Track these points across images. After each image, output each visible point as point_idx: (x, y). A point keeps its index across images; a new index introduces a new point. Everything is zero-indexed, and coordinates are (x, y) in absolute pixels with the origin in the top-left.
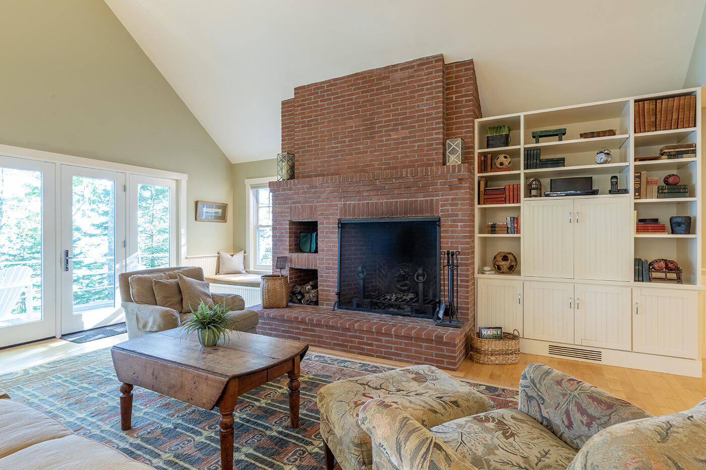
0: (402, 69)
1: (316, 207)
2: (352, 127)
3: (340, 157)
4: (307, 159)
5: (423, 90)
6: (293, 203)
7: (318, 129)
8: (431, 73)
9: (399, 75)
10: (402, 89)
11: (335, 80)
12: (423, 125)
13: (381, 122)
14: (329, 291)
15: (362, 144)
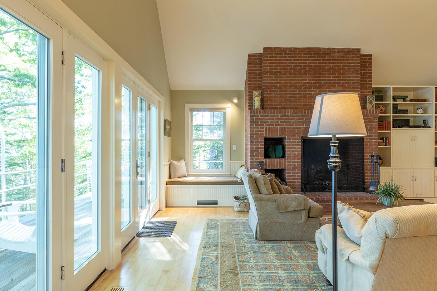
0: (338, 52)
1: (285, 128)
2: (306, 80)
3: (298, 98)
4: (273, 97)
5: (350, 66)
6: (268, 125)
7: (282, 77)
8: (354, 57)
9: (336, 55)
10: (338, 63)
11: (294, 48)
12: (350, 86)
13: (325, 80)
14: (295, 182)
15: (313, 91)
